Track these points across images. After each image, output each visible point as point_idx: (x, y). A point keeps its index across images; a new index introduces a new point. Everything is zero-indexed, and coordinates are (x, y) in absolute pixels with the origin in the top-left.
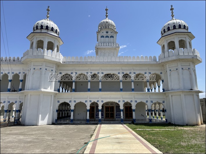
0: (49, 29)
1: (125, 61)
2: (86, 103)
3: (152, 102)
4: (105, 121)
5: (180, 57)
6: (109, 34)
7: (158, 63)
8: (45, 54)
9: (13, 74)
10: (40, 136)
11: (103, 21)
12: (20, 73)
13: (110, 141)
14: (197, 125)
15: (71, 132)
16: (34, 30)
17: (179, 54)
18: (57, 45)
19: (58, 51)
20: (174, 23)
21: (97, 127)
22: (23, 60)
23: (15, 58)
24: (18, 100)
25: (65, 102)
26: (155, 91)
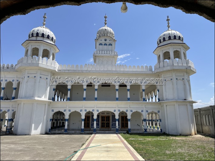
0: (45, 37)
1: (121, 70)
2: (81, 112)
3: (147, 111)
4: (100, 130)
5: (175, 68)
6: (108, 42)
7: (154, 72)
8: (40, 62)
9: (6, 82)
10: (31, 145)
11: (101, 28)
12: (13, 81)
13: (99, 150)
14: (190, 135)
15: (63, 141)
16: (30, 37)
17: (173, 65)
18: (53, 53)
19: (53, 59)
20: (169, 34)
21: (90, 136)
22: (17, 67)
23: (9, 65)
24: (11, 109)
25: (59, 111)
26: (152, 101)
